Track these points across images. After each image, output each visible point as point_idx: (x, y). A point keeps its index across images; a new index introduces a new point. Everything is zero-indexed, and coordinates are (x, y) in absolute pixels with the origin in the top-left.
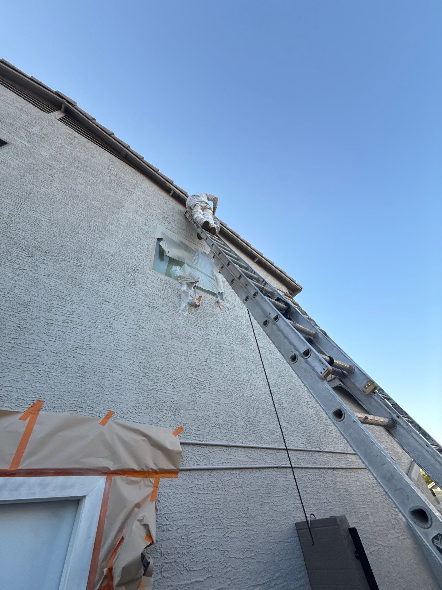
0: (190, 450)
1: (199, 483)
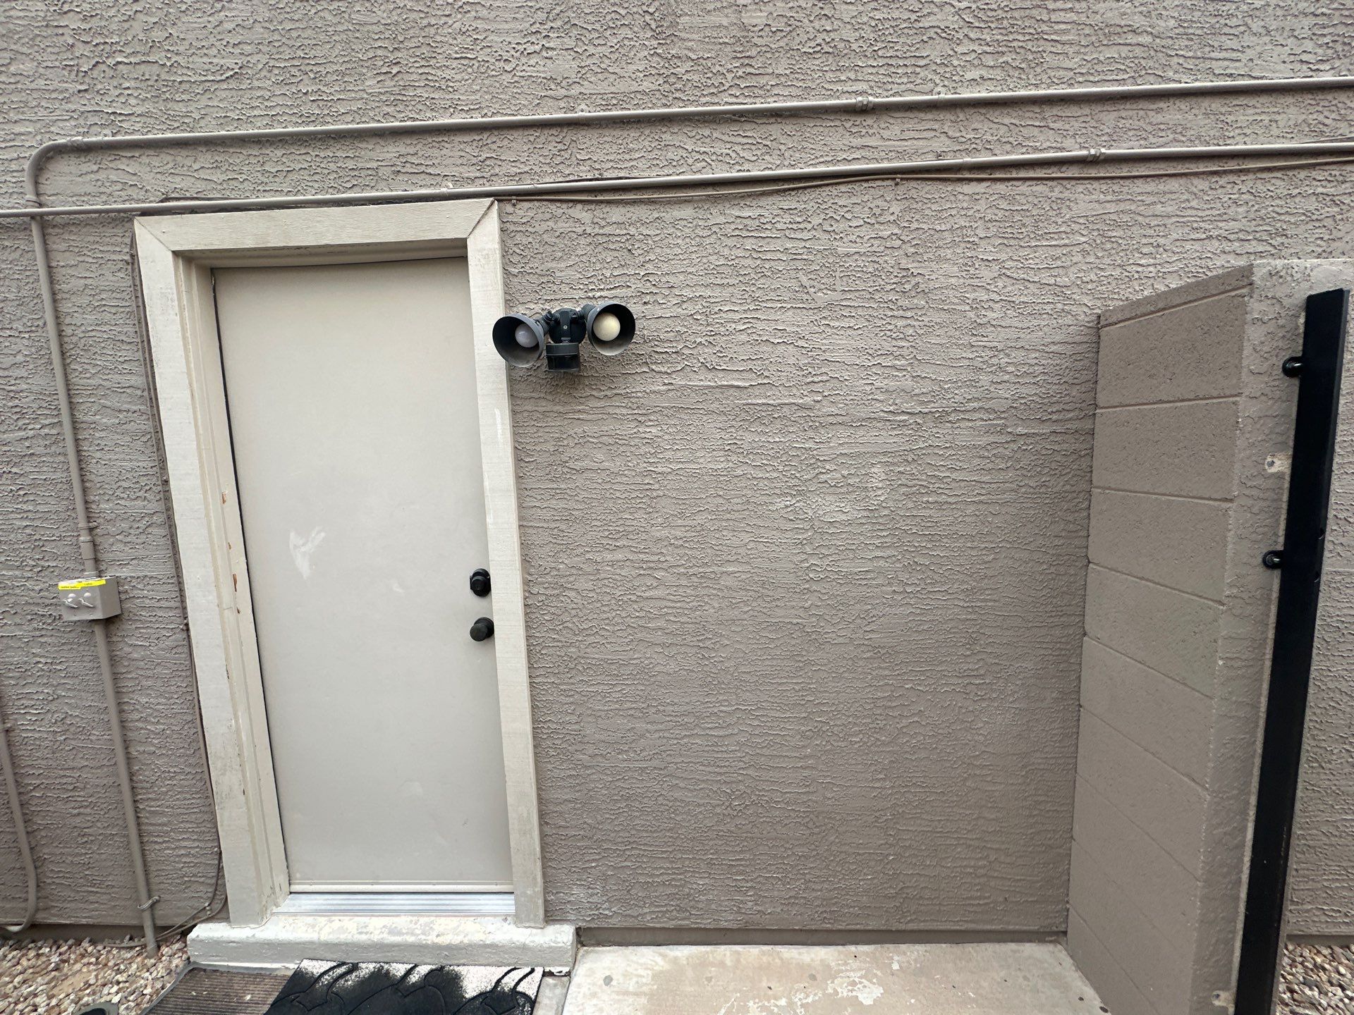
0: (715, 135)
1: (747, 214)
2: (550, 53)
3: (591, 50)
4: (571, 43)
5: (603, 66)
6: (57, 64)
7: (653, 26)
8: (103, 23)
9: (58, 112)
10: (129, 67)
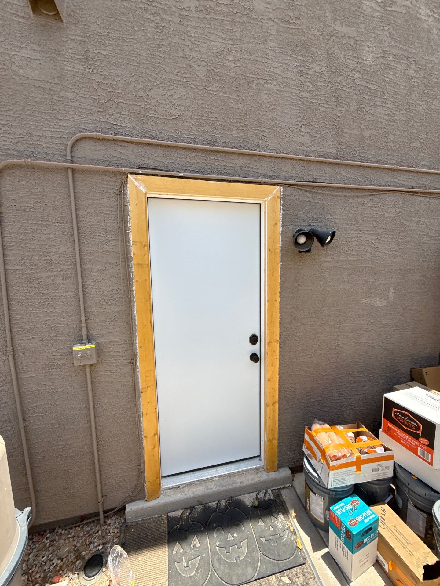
0: (352, 172)
2: (302, 134)
3: (316, 135)
4: (309, 131)
5: (319, 141)
6: (88, 96)
7: (336, 130)
8: (114, 83)
9: (85, 119)
10: (126, 105)
